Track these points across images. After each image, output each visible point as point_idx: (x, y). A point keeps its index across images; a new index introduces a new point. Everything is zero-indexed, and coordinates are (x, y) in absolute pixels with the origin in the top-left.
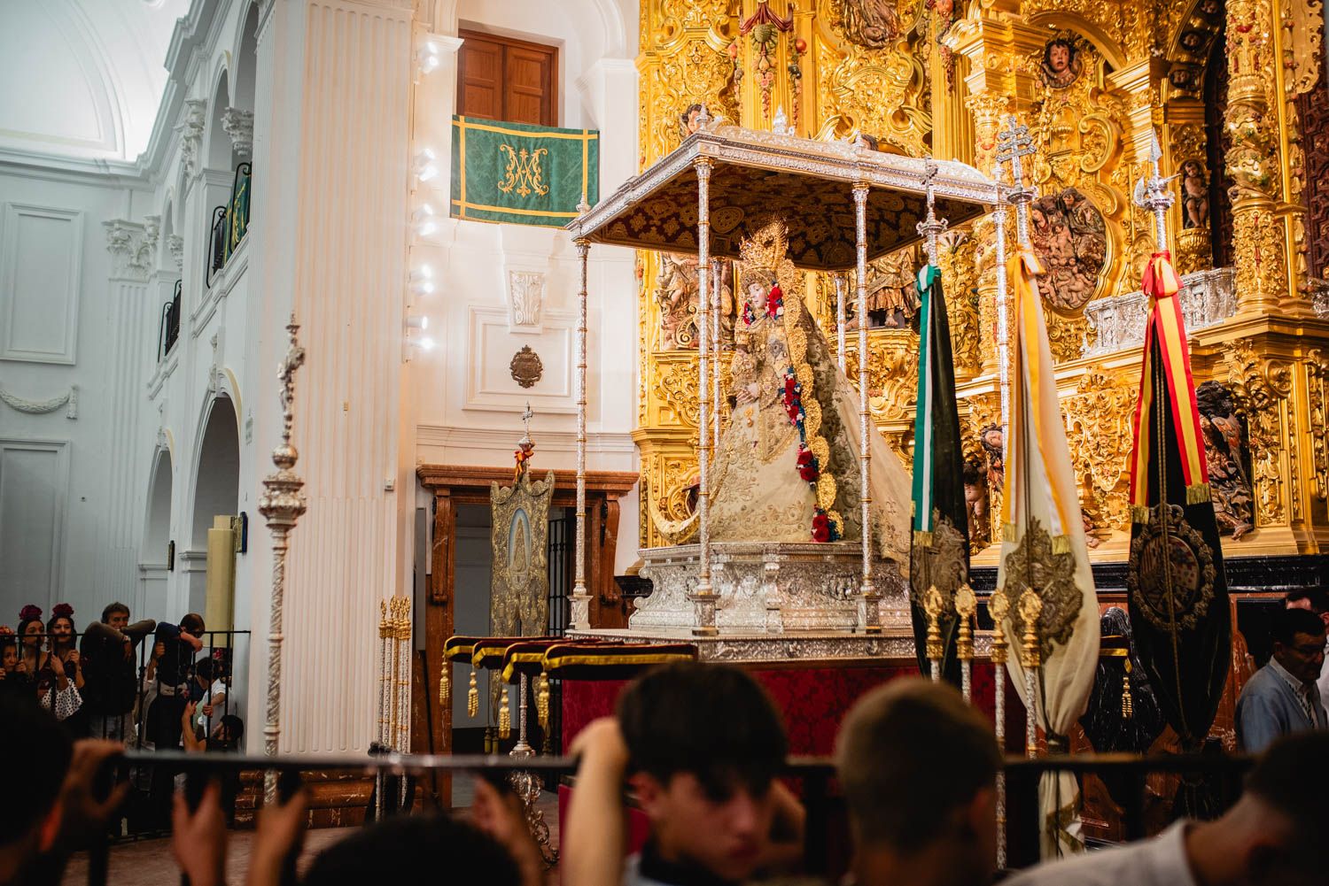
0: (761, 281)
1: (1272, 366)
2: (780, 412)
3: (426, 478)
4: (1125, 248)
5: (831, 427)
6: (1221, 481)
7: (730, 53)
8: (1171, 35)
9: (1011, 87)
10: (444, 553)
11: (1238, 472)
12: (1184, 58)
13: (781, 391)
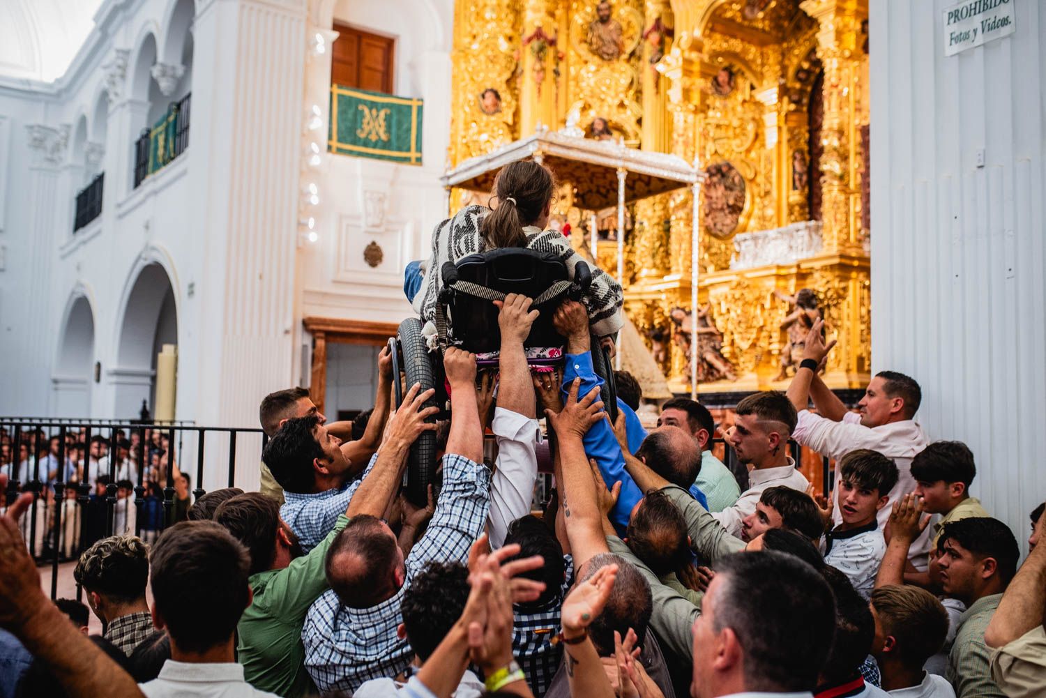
0: (558, 219)
1: (840, 281)
3: (308, 325)
4: (758, 200)
7: (515, 54)
8: (791, 72)
9: (696, 98)
10: (319, 374)
12: (798, 86)
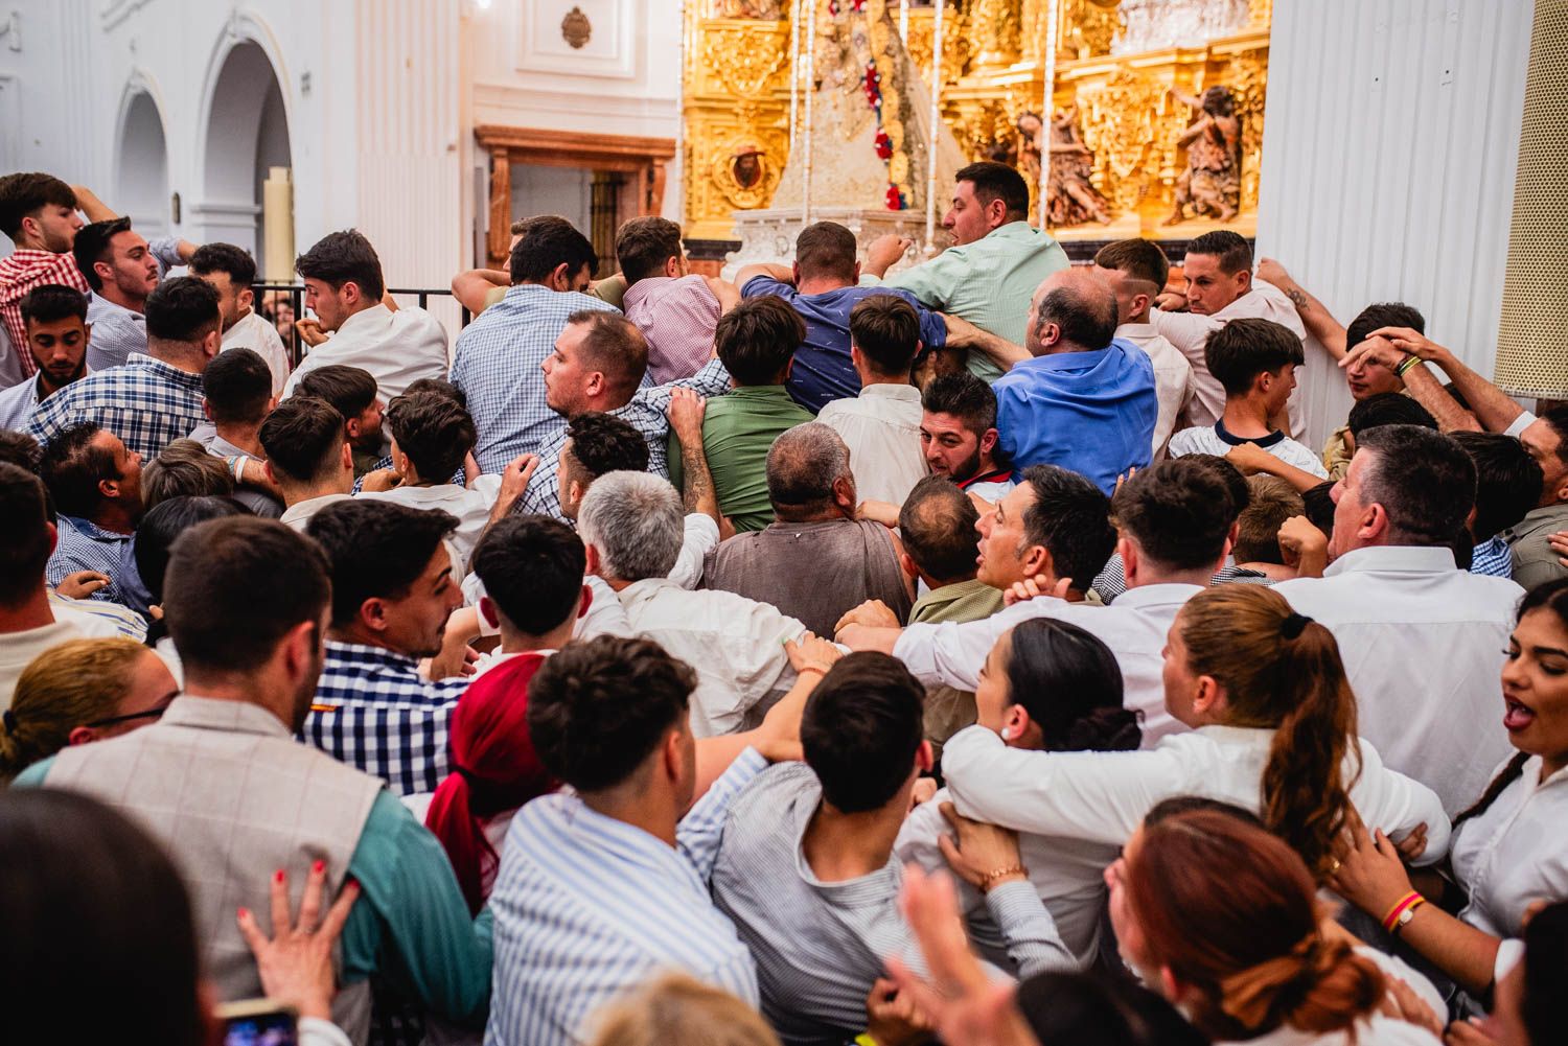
2: (862, 97)
3: (482, 137)
5: (905, 112)
6: (1217, 173)
10: (501, 212)
11: (1231, 166)
13: (863, 79)
